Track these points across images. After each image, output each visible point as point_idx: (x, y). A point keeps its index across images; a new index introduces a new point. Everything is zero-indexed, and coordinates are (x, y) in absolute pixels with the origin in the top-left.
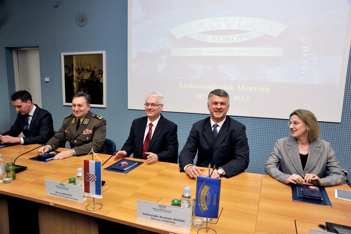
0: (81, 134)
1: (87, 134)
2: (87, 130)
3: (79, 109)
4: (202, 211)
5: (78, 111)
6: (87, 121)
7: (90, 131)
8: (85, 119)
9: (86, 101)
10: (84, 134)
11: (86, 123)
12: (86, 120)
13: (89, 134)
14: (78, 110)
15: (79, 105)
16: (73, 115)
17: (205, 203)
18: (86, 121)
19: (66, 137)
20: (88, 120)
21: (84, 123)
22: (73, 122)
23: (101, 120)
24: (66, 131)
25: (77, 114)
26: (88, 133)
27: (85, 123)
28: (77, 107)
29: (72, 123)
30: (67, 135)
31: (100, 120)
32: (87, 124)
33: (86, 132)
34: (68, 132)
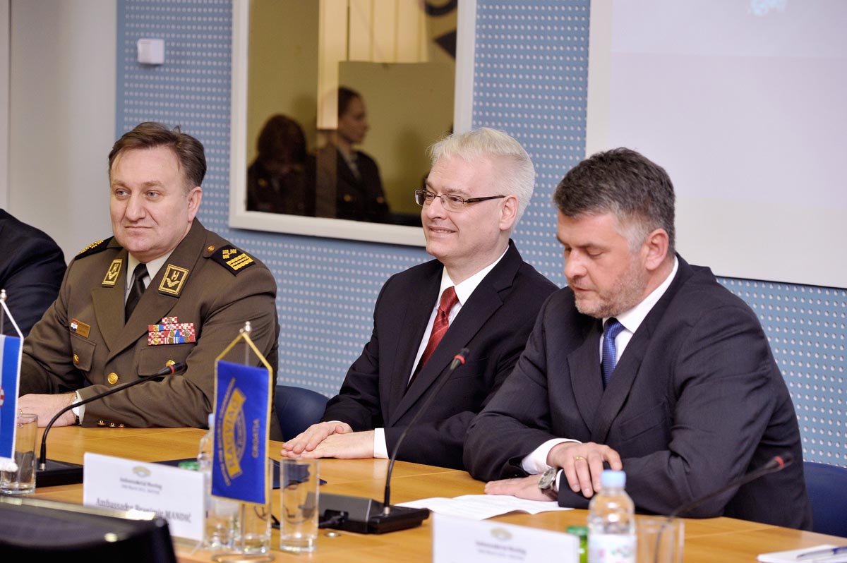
0: (141, 343)
1: (166, 341)
2: (170, 323)
3: (148, 212)
4: (228, 475)
5: (141, 219)
6: (179, 279)
7: (185, 326)
8: (170, 267)
9: (182, 169)
10: (156, 341)
11: (174, 288)
12: (172, 271)
13: (180, 344)
14: (143, 215)
15: (150, 191)
16: (116, 242)
17: (234, 450)
18: (174, 275)
19: (76, 357)
20: (186, 272)
21: (161, 288)
22: (111, 276)
23: (241, 276)
24: (74, 326)
26: (176, 340)
27: (166, 285)
28: (135, 196)
29: (105, 282)
30: (77, 345)
31: (235, 273)
32: (176, 292)
33: (166, 333)
34: (83, 330)
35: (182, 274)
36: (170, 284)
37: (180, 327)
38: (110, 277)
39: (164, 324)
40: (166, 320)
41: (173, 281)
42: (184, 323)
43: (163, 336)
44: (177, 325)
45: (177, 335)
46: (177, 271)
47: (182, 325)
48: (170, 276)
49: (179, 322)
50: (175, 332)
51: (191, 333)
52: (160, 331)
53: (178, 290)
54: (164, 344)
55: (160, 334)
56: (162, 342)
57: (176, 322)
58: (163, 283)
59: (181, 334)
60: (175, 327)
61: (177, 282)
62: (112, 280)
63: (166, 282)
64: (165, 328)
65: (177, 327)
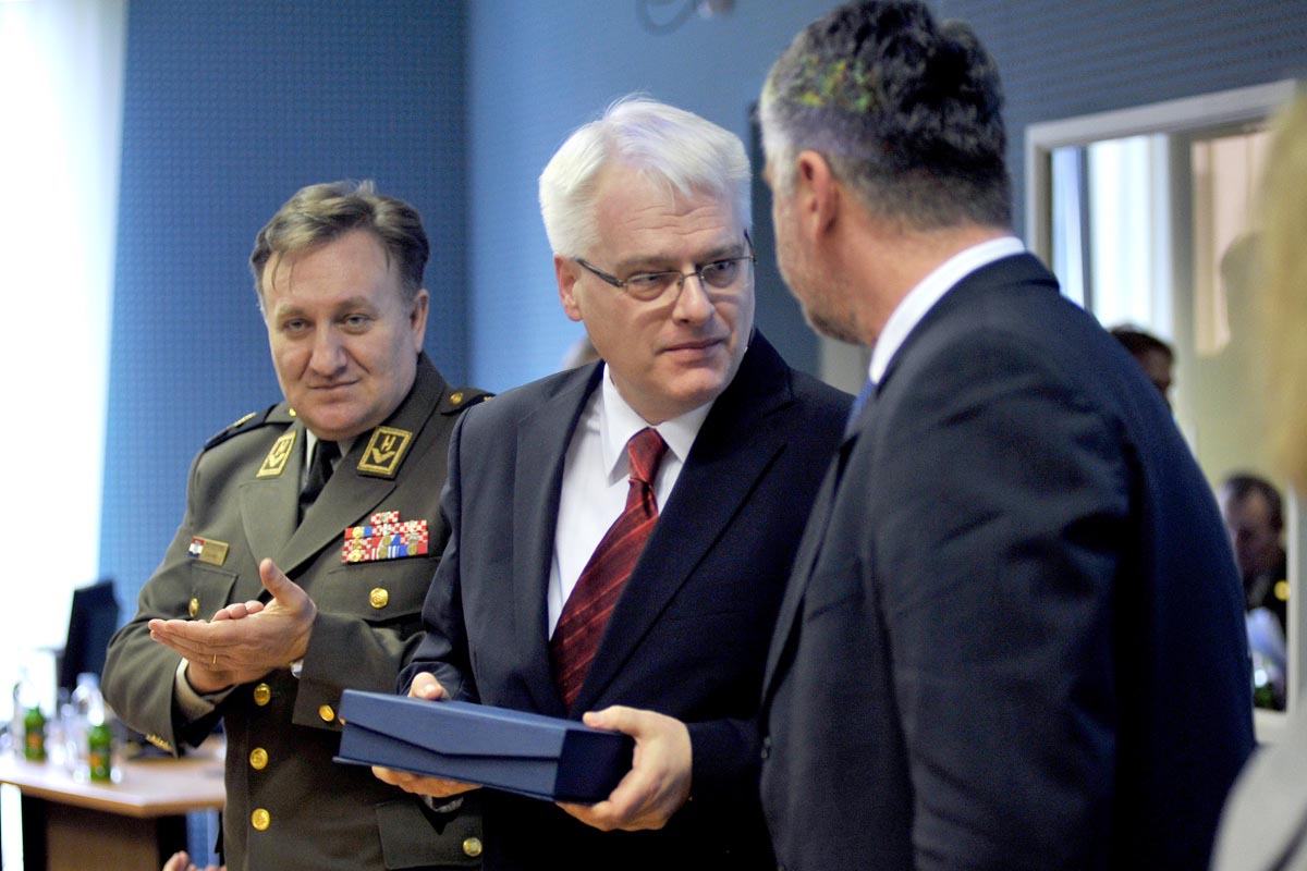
1: (376, 554)
2: (385, 522)
3: (349, 352)
5: (342, 370)
6: (395, 448)
7: (412, 526)
8: (379, 430)
9: (394, 263)
10: (355, 555)
11: (386, 463)
12: (382, 437)
13: (399, 558)
18: (386, 444)
20: (407, 436)
21: (363, 465)
22: (275, 462)
24: (196, 549)
25: (333, 401)
26: (393, 552)
27: (371, 461)
28: (323, 329)
29: (264, 472)
32: (388, 471)
33: (375, 540)
34: (212, 552)
35: (399, 440)
36: (378, 458)
37: (402, 529)
38: (272, 464)
39: (374, 525)
40: (378, 518)
41: (383, 452)
42: (409, 520)
43: (369, 546)
44: (398, 525)
45: (396, 542)
46: (391, 436)
47: (406, 524)
48: (378, 445)
49: (401, 521)
50: (393, 537)
51: (421, 538)
52: (365, 538)
53: (392, 466)
54: (369, 561)
55: (364, 542)
56: (367, 557)
57: (395, 520)
58: (365, 457)
59: (402, 540)
60: (393, 529)
61: (392, 453)
62: (277, 466)
63: (372, 456)
64: (374, 531)
65: (398, 529)
